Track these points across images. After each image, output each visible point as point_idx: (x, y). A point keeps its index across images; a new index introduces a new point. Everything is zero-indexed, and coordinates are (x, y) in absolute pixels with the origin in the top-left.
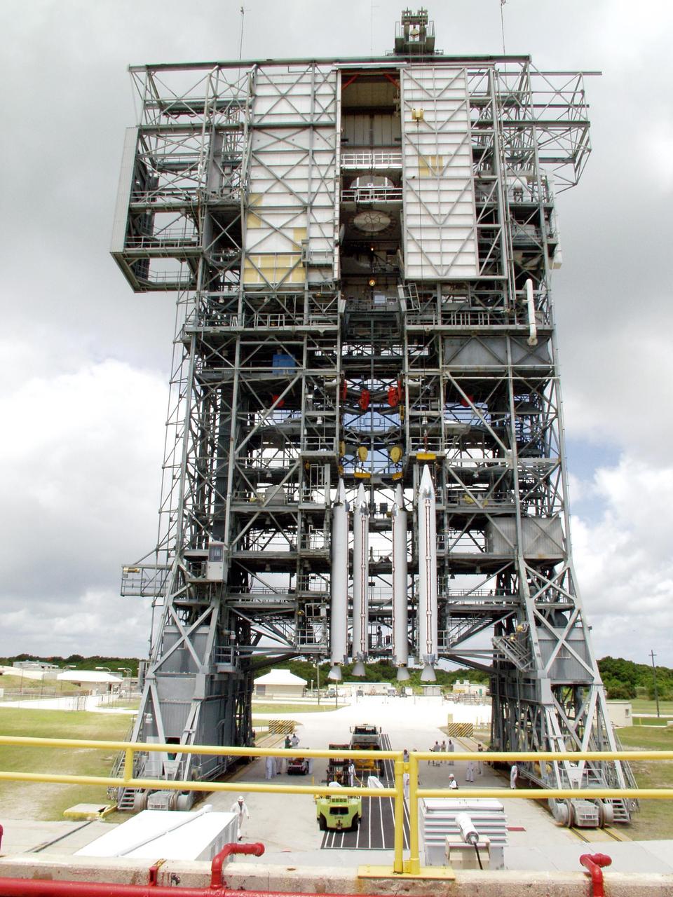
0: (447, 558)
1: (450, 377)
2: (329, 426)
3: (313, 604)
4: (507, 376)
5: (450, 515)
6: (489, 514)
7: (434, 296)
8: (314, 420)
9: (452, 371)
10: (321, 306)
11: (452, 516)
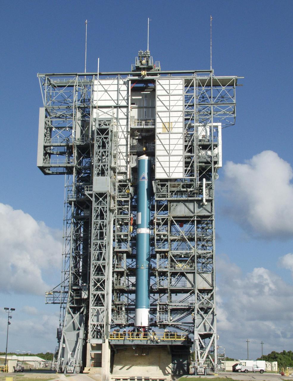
0: (168, 288)
1: (172, 219)
2: (126, 238)
3: (120, 306)
4: (194, 218)
5: (170, 272)
6: (185, 272)
7: (167, 184)
8: (120, 236)
9: (173, 216)
10: (122, 189)
11: (171, 273)
